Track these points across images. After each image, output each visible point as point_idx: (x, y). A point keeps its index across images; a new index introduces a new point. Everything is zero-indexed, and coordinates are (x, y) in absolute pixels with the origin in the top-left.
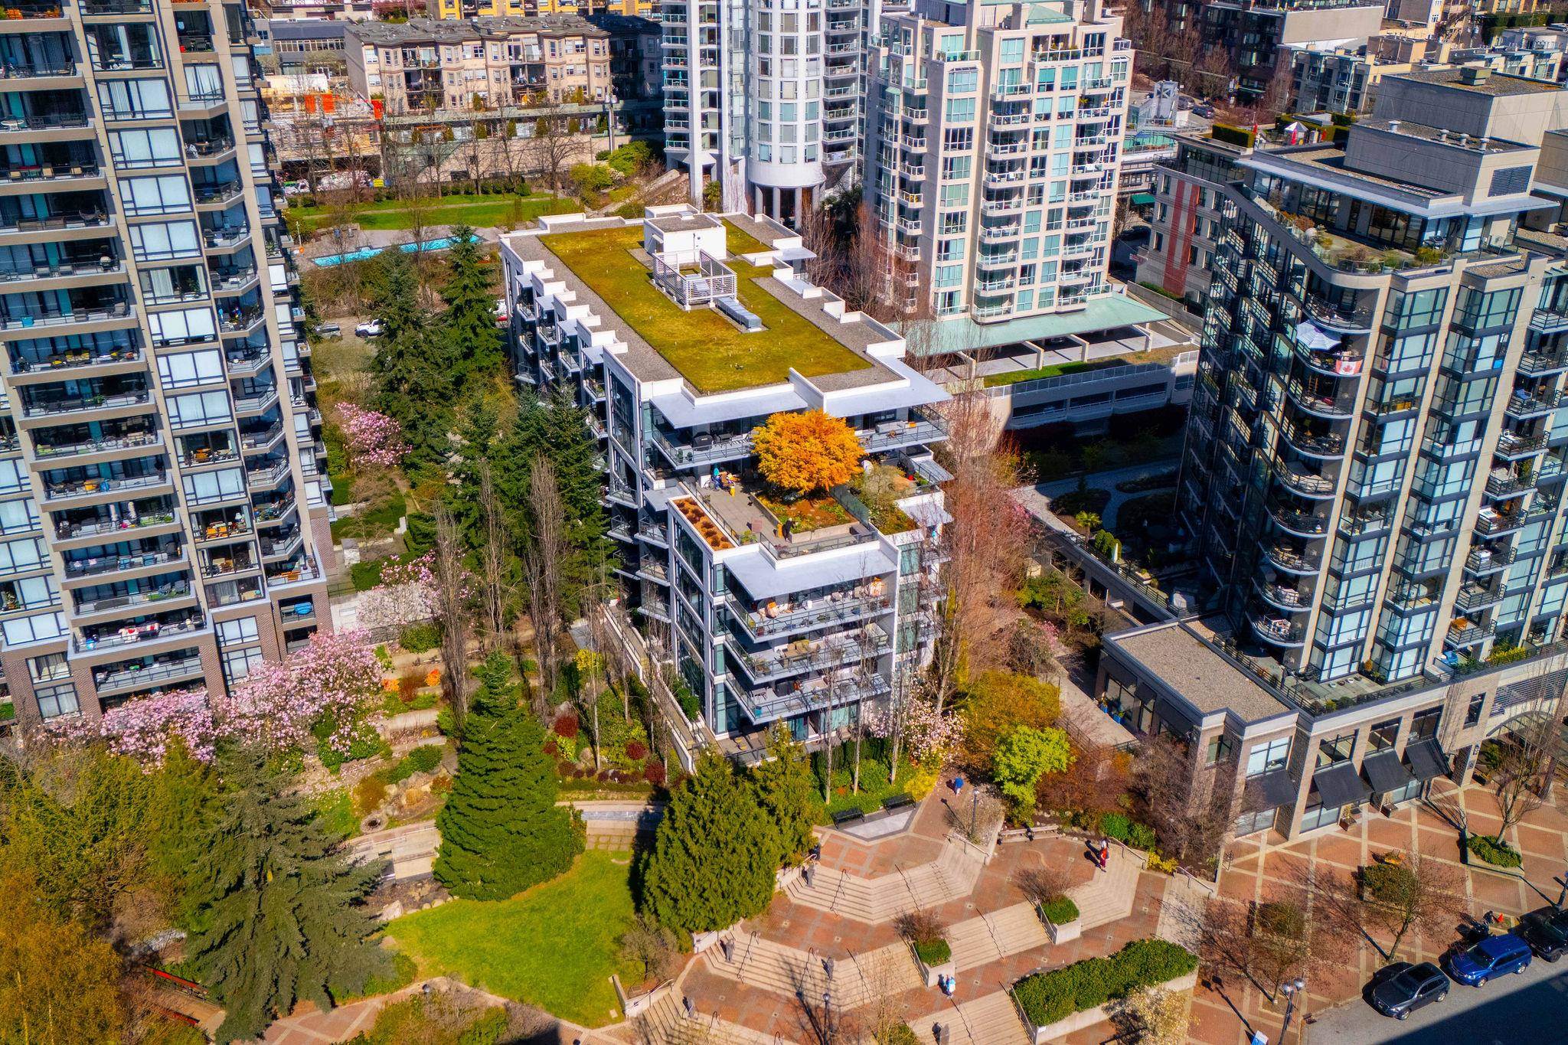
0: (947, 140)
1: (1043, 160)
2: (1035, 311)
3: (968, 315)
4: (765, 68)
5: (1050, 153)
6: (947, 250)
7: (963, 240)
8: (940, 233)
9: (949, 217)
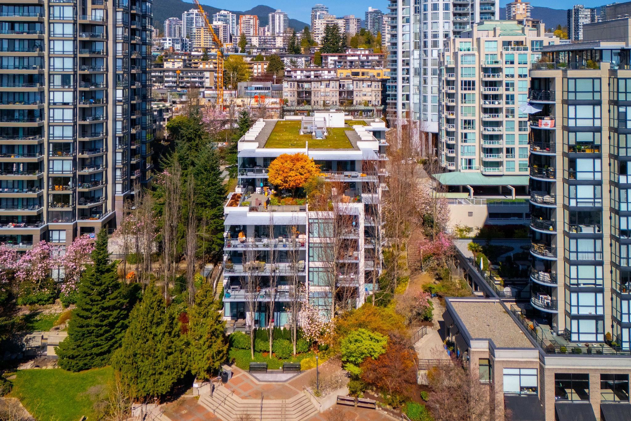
0: (462, 85)
1: (513, 96)
2: (517, 172)
3: (479, 171)
4: (425, 82)
5: (516, 93)
6: (466, 137)
7: (475, 134)
8: (462, 129)
9: (465, 121)
